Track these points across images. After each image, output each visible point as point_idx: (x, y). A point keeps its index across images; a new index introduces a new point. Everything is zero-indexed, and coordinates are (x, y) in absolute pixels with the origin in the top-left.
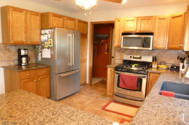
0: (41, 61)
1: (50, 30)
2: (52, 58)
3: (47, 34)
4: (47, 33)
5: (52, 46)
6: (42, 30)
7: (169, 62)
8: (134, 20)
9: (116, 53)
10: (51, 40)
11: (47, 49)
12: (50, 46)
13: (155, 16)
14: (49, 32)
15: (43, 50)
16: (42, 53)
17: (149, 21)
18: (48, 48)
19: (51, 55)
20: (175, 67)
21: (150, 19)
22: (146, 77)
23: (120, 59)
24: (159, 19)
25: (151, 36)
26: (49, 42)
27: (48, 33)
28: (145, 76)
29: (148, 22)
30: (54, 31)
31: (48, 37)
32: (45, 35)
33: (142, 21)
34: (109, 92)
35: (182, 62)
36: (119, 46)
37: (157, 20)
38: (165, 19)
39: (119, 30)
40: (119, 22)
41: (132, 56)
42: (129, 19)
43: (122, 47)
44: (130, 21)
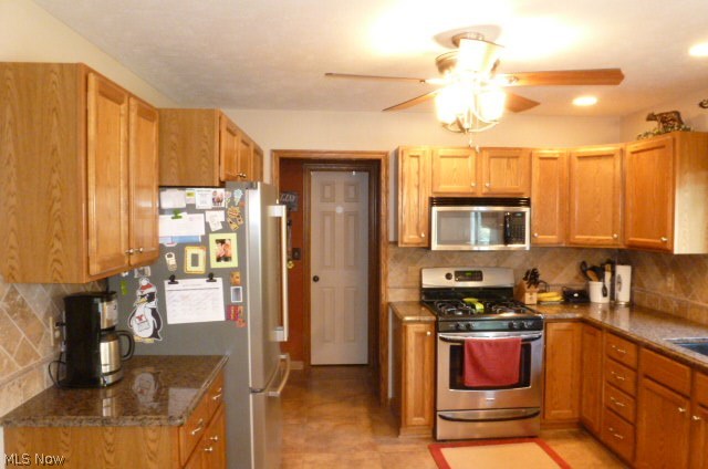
0: (151, 341)
1: (221, 191)
2: (236, 319)
3: (202, 211)
4: (199, 206)
5: (234, 263)
6: (162, 187)
7: (555, 282)
8: (466, 157)
9: (389, 265)
10: (232, 238)
11: (203, 282)
12: (223, 264)
13: (528, 149)
14: (217, 201)
15: (168, 287)
16: (162, 304)
17: (514, 162)
18: (211, 277)
19: (228, 307)
20: (576, 295)
21: (517, 157)
22: (540, 337)
23: (405, 288)
24: (542, 159)
25: (525, 209)
26: (215, 249)
27: (210, 205)
28: (536, 336)
29: (509, 166)
30: (243, 199)
31: (207, 225)
32: (184, 214)
33: (492, 160)
34: (416, 415)
35: (600, 277)
36: (420, 241)
37: (536, 163)
38: (555, 159)
39: (418, 187)
40: (415, 160)
41: (453, 274)
42: (450, 152)
43: (435, 246)
44: (455, 159)
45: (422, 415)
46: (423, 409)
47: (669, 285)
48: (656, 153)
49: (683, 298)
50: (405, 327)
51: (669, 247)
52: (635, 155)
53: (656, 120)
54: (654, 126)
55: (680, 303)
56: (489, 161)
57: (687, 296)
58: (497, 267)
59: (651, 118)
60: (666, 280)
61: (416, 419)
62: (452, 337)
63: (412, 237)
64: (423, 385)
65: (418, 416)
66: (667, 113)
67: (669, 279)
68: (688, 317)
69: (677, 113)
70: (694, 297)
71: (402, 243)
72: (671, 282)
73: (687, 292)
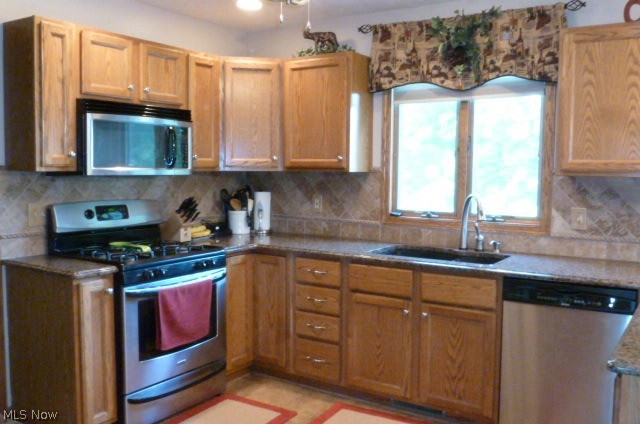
8: (122, 48)
13: (185, 51)
17: (171, 64)
21: (175, 59)
24: (198, 65)
25: (188, 124)
29: (167, 68)
33: (150, 58)
34: (98, 411)
35: (244, 205)
36: (68, 162)
37: (193, 68)
38: (210, 67)
39: (63, 83)
40: (58, 40)
41: (94, 210)
42: (103, 38)
43: (91, 169)
44: (108, 49)
45: (105, 408)
46: (105, 399)
47: (316, 207)
48: (325, 71)
49: (335, 218)
50: (78, 286)
51: (344, 165)
52: (296, 73)
53: (313, 39)
54: (311, 44)
55: (329, 222)
56: (147, 58)
57: (338, 215)
58: (138, 199)
59: (308, 35)
60: (312, 203)
61: (96, 416)
62: (138, 291)
63: (56, 156)
64: (104, 364)
65: (99, 411)
66: (324, 34)
67: (317, 201)
68: (340, 235)
69: (333, 35)
70: (346, 215)
71: (41, 165)
72: (318, 204)
73: (339, 210)
